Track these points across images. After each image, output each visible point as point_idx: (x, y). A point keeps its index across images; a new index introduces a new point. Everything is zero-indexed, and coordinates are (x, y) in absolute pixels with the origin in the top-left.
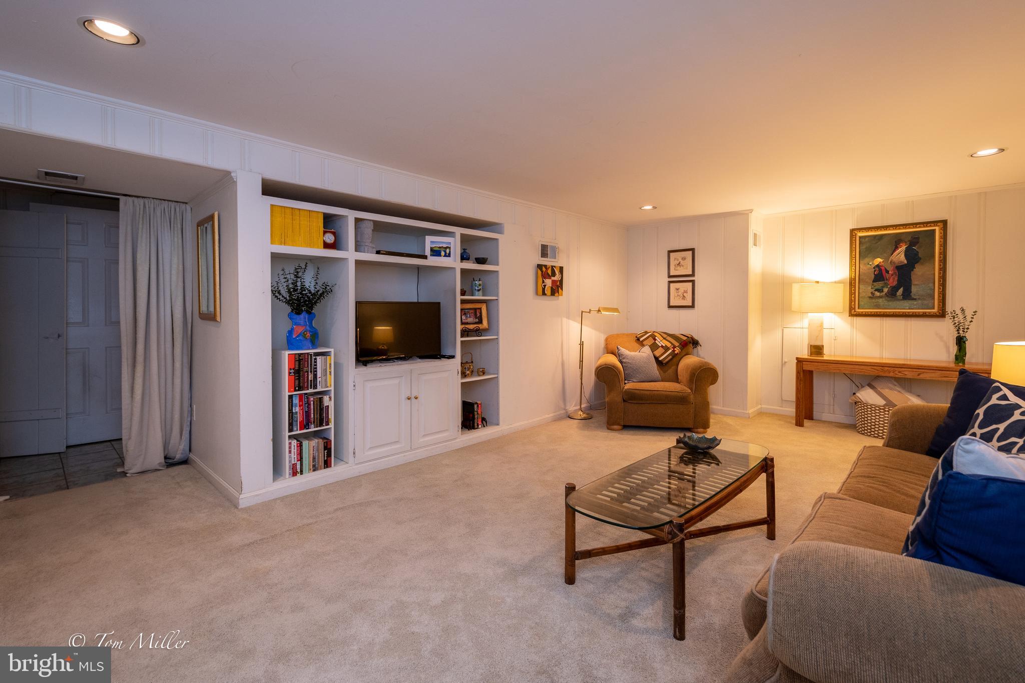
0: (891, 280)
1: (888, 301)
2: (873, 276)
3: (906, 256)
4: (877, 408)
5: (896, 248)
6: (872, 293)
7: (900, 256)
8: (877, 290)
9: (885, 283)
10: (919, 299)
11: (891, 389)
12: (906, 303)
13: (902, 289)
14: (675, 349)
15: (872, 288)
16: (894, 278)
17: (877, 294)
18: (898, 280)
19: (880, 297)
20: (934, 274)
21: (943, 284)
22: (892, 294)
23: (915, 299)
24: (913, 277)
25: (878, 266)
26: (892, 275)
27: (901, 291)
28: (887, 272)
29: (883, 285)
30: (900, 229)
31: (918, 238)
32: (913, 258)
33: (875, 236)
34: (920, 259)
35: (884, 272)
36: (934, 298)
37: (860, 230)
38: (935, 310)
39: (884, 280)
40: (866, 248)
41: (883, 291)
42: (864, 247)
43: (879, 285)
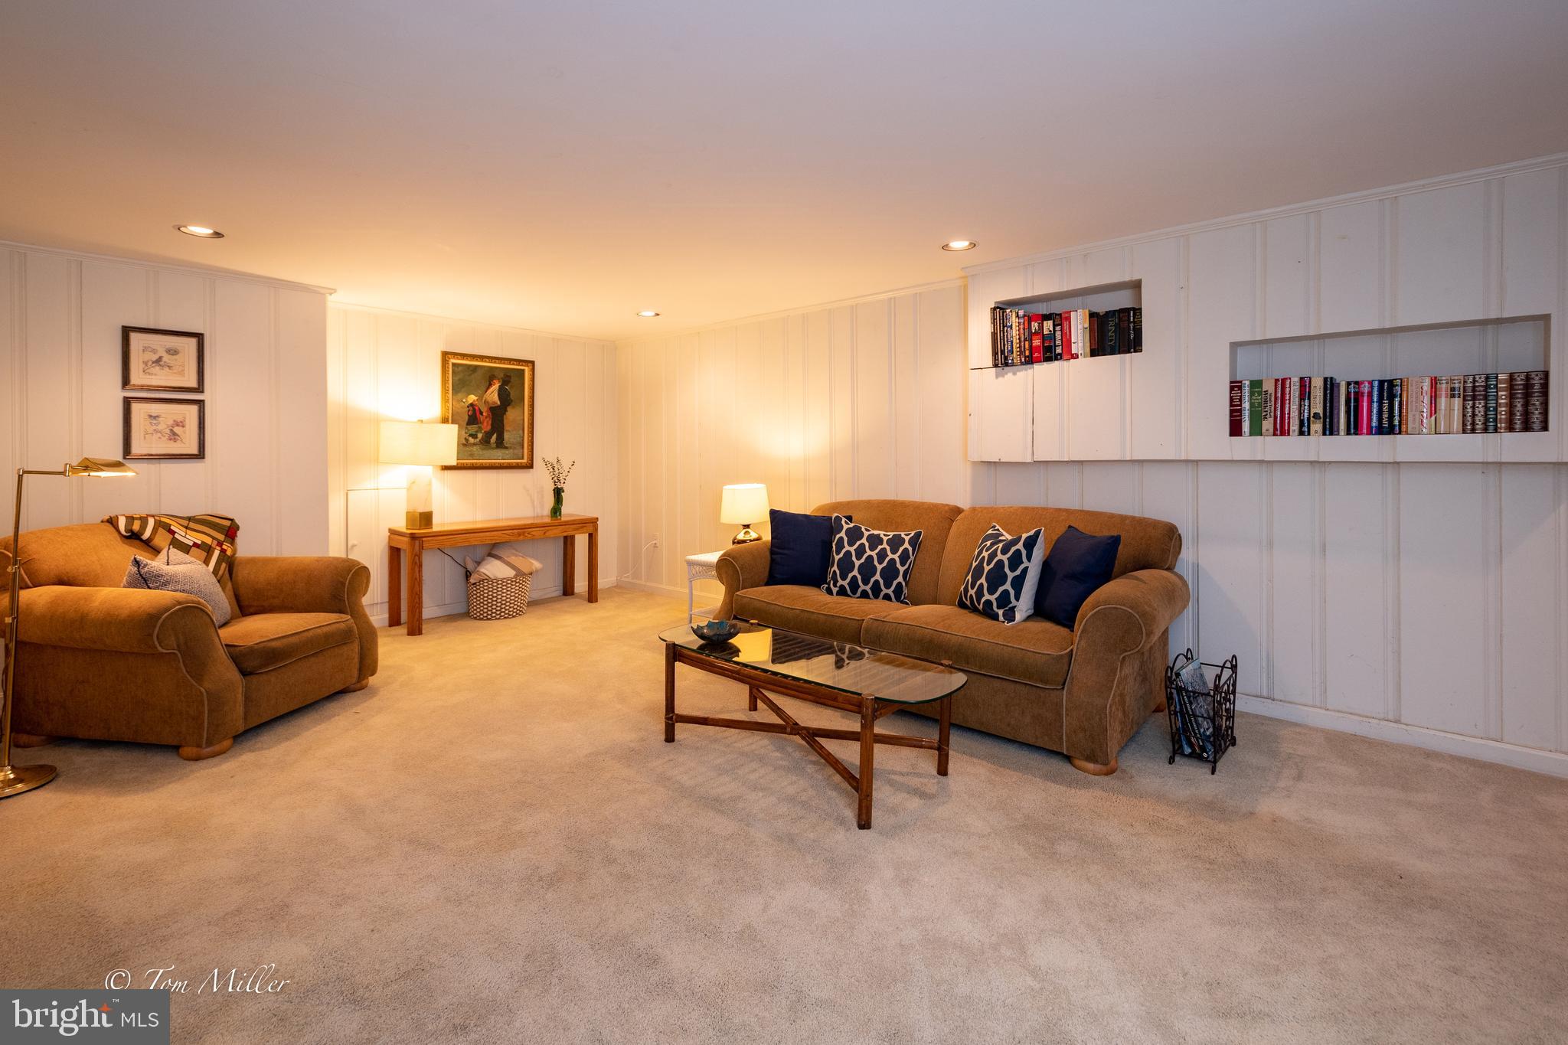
0: (485, 424)
1: (483, 450)
2: (467, 417)
3: (499, 395)
4: (509, 582)
5: (490, 385)
6: (466, 439)
7: (493, 395)
8: (471, 435)
9: (480, 428)
10: (511, 448)
11: (516, 556)
12: (500, 453)
13: (495, 435)
14: (224, 547)
15: (466, 433)
16: (488, 422)
17: (471, 440)
18: (492, 425)
19: (474, 444)
20: (523, 420)
21: (532, 432)
22: (486, 441)
23: (506, 448)
24: (505, 422)
25: (472, 405)
26: (486, 417)
27: (494, 437)
28: (481, 413)
29: (476, 430)
30: (495, 362)
31: (510, 377)
32: (506, 400)
33: (469, 366)
34: (512, 401)
35: (478, 413)
36: (523, 448)
37: (455, 354)
38: (525, 461)
39: (477, 424)
40: (459, 380)
41: (477, 438)
42: (457, 378)
43: (473, 428)
